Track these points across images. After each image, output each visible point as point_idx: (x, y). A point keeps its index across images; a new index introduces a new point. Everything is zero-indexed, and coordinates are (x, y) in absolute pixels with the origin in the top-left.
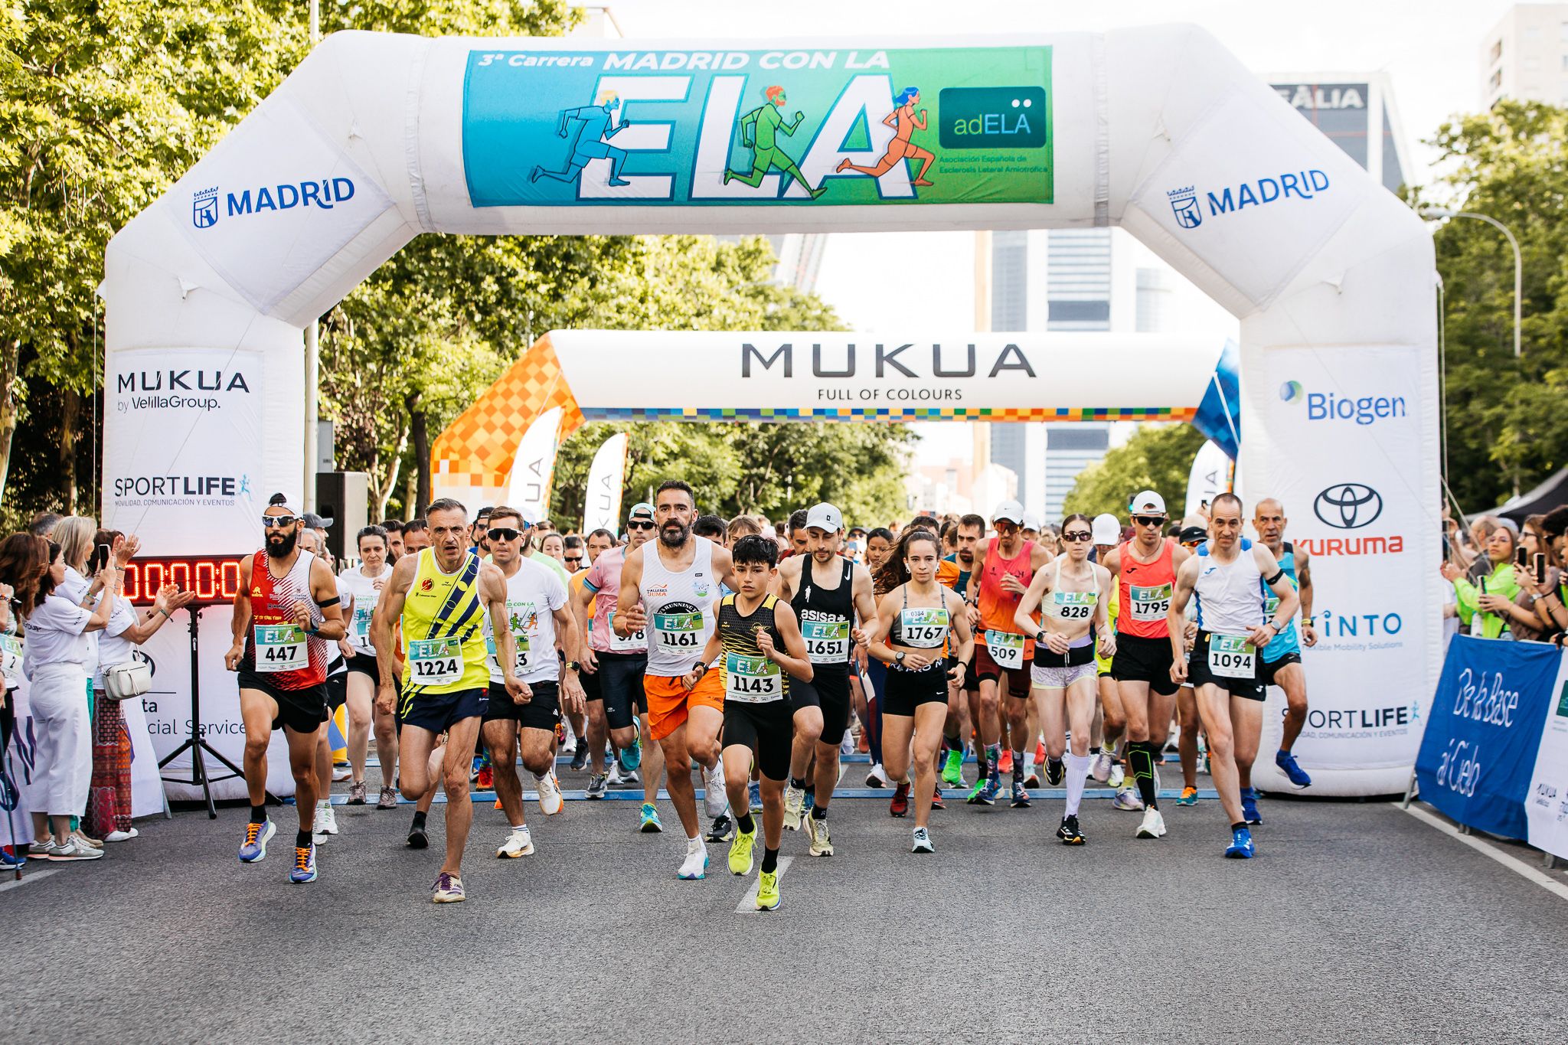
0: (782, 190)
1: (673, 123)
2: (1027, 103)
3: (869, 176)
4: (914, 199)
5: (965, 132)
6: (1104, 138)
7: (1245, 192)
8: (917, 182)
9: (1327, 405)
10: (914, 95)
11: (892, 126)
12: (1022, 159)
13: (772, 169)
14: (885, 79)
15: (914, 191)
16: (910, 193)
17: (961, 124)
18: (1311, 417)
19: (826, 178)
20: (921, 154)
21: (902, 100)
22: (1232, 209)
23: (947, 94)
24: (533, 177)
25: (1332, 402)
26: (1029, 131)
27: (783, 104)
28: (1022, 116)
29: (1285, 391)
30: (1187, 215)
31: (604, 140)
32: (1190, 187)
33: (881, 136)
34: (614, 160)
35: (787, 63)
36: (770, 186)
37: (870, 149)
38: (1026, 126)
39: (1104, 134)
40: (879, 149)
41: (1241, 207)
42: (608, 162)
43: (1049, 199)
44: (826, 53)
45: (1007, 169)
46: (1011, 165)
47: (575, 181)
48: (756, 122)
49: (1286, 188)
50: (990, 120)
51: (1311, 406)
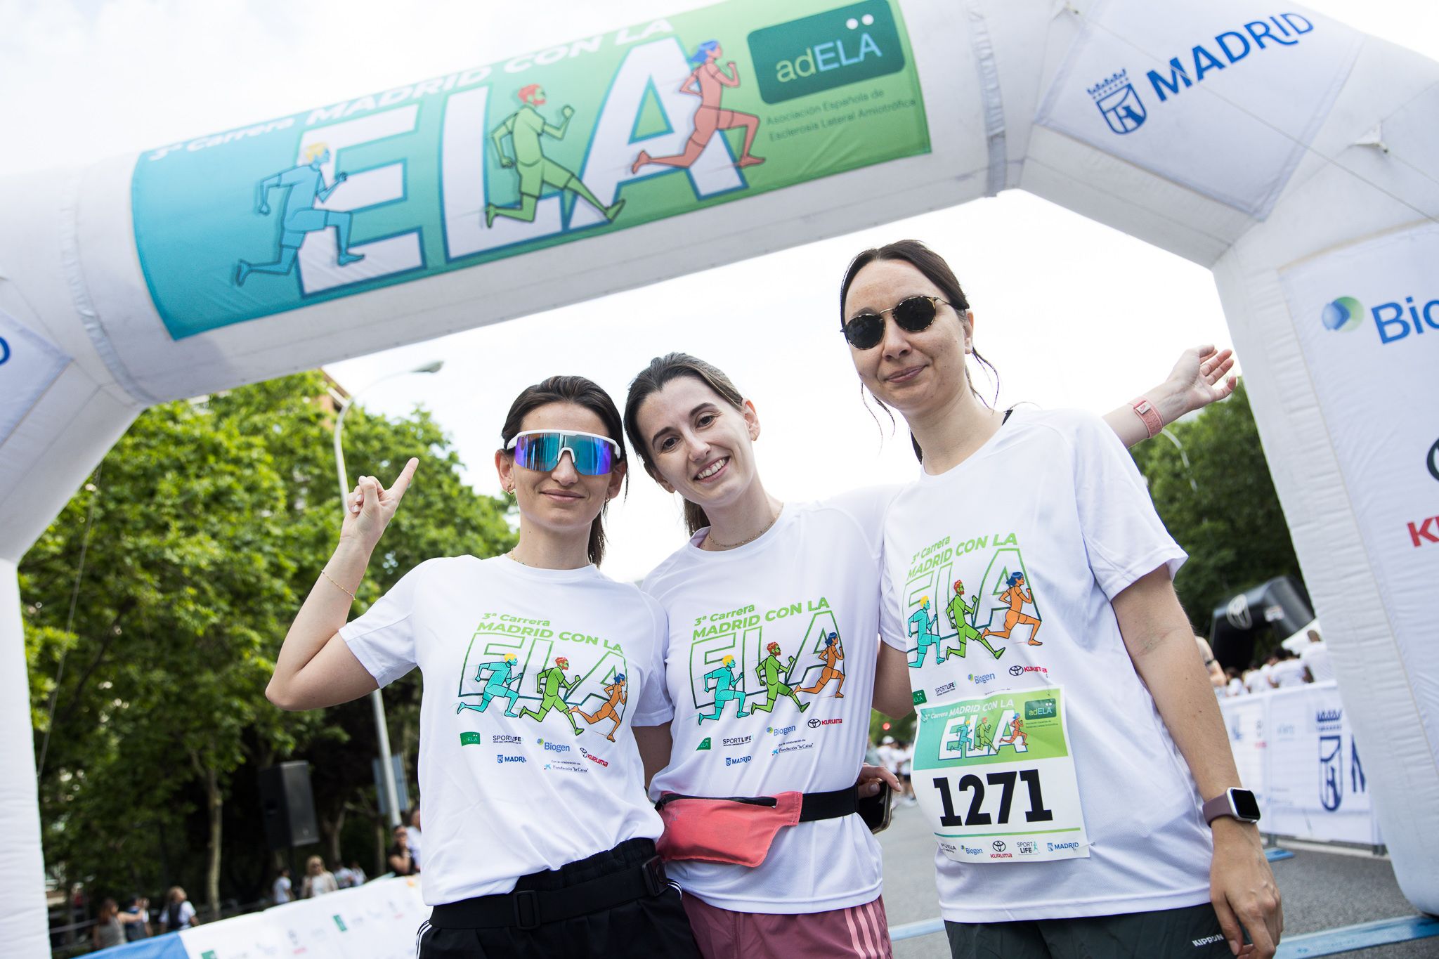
0: (566, 218)
1: (404, 162)
2: (868, 20)
3: (678, 168)
4: (742, 191)
5: (792, 76)
6: (983, 38)
7: (1202, 57)
8: (744, 162)
9: (1407, 316)
10: (713, 49)
11: (694, 93)
12: (878, 94)
13: (546, 190)
14: (671, 44)
15: (742, 178)
16: (735, 182)
17: (785, 66)
18: (1385, 340)
19: (621, 185)
20: (739, 120)
21: (701, 57)
22: (1188, 83)
23: (758, 40)
24: (238, 278)
25: (1413, 310)
26: (879, 53)
27: (543, 102)
28: (866, 37)
29: (1331, 316)
30: (1122, 113)
31: (318, 205)
32: (1119, 72)
33: (682, 110)
34: (337, 228)
35: (541, 60)
36: (548, 216)
37: (669, 130)
38: (874, 47)
39: (982, 33)
40: (682, 129)
41: (1200, 77)
42: (329, 234)
43: (924, 146)
44: (589, 40)
45: (861, 113)
46: (864, 106)
47: (293, 270)
48: (511, 133)
49: (1258, 39)
50: (823, 52)
51: (1381, 325)
